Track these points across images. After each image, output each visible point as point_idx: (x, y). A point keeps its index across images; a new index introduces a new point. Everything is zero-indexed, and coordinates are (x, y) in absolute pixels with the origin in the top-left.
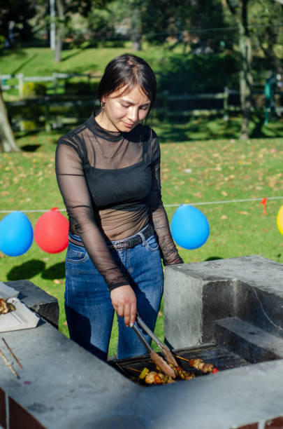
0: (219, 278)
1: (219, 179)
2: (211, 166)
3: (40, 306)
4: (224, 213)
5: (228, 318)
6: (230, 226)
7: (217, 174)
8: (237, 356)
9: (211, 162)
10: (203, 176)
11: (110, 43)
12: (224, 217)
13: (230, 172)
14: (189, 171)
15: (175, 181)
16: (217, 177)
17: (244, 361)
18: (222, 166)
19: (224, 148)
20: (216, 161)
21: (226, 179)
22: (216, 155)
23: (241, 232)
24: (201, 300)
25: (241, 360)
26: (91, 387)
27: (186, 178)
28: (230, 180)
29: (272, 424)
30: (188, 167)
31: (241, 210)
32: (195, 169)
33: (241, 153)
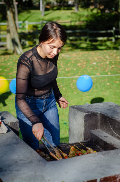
0: (92, 112)
1: (107, 67)
2: (105, 61)
3: (11, 123)
4: (108, 82)
5: (96, 130)
6: (110, 88)
7: (107, 65)
8: (99, 147)
9: (105, 60)
10: (101, 66)
11: (66, 8)
12: (108, 84)
13: (113, 64)
14: (95, 63)
15: (89, 68)
16: (107, 66)
17: (102, 149)
18: (109, 62)
19: (111, 54)
20: (107, 59)
21: (111, 67)
22: (107, 57)
23: (115, 90)
24: (84, 122)
25: (100, 149)
26: (25, 161)
27: (93, 67)
28: (112, 68)
29: (103, 180)
30: (94, 62)
31: (116, 81)
32: (97, 63)
33: (118, 56)
